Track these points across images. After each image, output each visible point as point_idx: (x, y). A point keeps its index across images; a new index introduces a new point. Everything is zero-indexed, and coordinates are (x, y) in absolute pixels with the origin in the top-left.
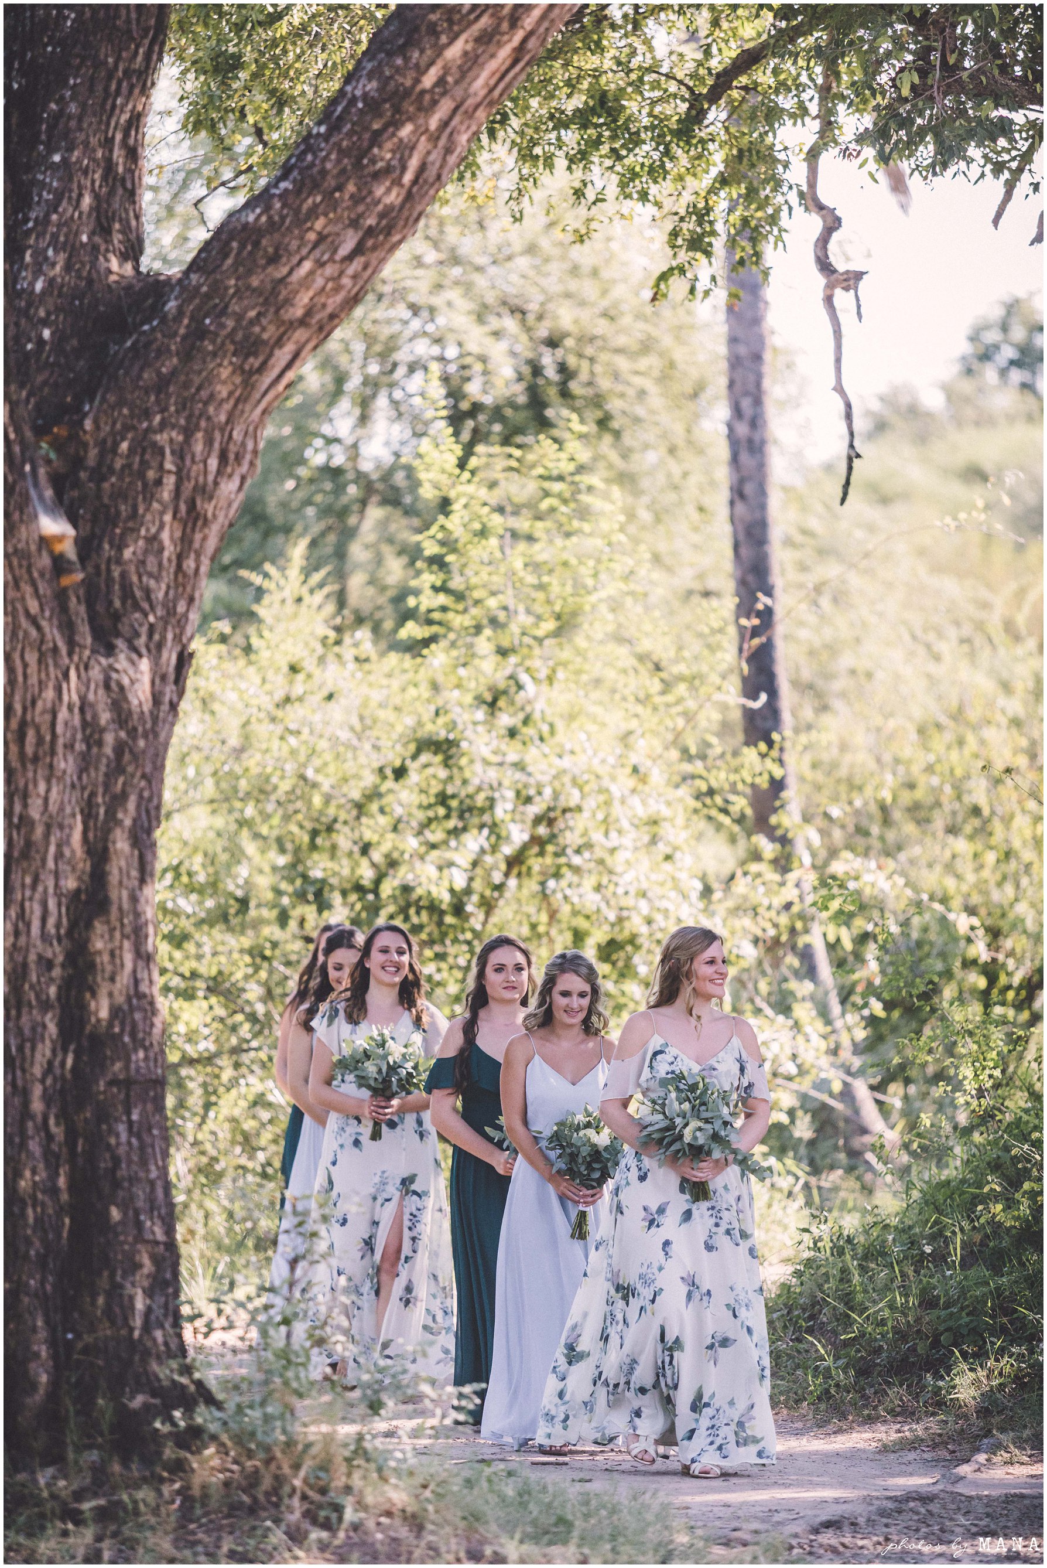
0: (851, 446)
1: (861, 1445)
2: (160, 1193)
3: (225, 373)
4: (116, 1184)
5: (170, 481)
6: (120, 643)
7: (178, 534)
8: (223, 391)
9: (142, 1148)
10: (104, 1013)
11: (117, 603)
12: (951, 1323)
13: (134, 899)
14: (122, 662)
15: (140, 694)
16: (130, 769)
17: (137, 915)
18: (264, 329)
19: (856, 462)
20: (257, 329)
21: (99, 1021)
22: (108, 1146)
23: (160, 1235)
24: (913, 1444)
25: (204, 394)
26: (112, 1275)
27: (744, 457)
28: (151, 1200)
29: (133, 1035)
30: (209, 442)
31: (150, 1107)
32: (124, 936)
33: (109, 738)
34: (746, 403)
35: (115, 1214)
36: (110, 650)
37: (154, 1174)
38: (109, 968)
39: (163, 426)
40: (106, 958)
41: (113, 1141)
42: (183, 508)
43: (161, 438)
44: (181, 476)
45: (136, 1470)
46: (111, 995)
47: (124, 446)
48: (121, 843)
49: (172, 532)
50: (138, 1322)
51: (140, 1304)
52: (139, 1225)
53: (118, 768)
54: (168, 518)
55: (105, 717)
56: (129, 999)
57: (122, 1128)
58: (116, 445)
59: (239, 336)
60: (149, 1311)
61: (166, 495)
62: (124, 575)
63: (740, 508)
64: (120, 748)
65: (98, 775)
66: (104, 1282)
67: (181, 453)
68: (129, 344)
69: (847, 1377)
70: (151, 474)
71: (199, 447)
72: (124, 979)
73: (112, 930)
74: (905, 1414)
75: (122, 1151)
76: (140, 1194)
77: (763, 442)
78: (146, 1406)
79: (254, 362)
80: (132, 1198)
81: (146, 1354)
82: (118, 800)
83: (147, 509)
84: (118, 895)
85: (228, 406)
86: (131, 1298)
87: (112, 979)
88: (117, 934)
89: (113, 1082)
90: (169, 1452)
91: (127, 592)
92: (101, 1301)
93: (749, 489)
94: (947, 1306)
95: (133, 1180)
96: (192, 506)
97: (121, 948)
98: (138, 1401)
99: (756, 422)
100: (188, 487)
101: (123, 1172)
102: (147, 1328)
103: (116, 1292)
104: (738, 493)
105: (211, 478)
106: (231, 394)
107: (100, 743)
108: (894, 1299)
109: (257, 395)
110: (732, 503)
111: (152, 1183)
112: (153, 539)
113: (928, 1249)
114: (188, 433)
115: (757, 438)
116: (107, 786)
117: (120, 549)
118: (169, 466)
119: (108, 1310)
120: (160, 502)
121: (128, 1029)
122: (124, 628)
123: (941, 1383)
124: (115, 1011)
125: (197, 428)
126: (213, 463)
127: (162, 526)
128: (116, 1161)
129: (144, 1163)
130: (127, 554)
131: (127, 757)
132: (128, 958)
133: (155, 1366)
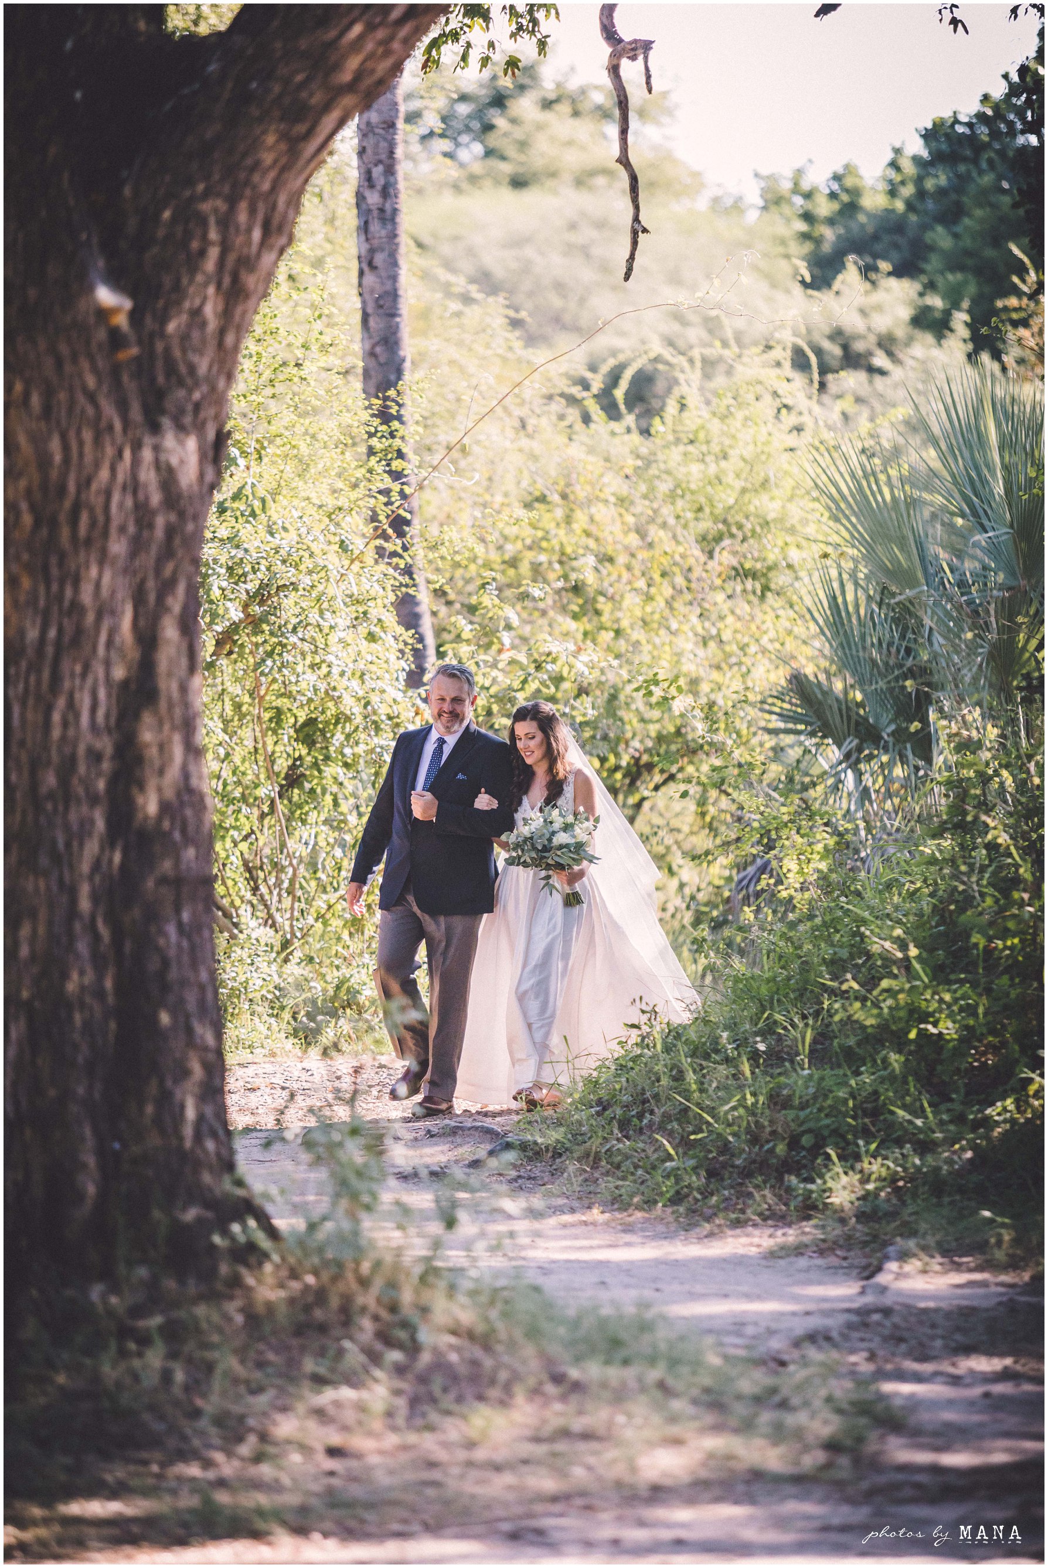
0: (636, 219)
1: (741, 1251)
2: (210, 996)
3: (271, 139)
4: (165, 988)
5: (214, 253)
6: (166, 422)
7: (220, 307)
8: (268, 158)
9: (193, 948)
10: (152, 807)
11: (161, 379)
12: (811, 1125)
13: (184, 689)
14: (169, 440)
15: (188, 475)
16: (180, 553)
17: (186, 705)
18: (311, 95)
19: (642, 237)
20: (304, 94)
21: (146, 818)
22: (158, 949)
23: (210, 1039)
24: (799, 1250)
25: (249, 161)
26: (162, 1082)
27: (375, 227)
28: (202, 1003)
29: (184, 831)
30: (252, 211)
31: (200, 907)
32: (174, 728)
33: (160, 521)
34: (378, 171)
35: (165, 1018)
36: (155, 428)
37: (204, 976)
38: (157, 763)
39: (206, 195)
40: (154, 751)
41: (162, 942)
42: (227, 281)
43: (206, 207)
44: (225, 248)
45: (192, 1287)
46: (160, 790)
47: (167, 214)
48: (170, 631)
49: (215, 303)
50: (188, 1131)
51: (190, 1113)
52: (189, 1031)
53: (167, 552)
54: (211, 290)
55: (156, 498)
56: (179, 794)
57: (171, 930)
58: (158, 214)
59: (287, 101)
60: (201, 1118)
61: (210, 264)
62: (167, 350)
63: (370, 279)
64: (171, 532)
65: (148, 559)
66: (153, 1088)
67: (226, 222)
68: (168, 107)
69: (698, 1178)
70: (195, 245)
71: (242, 217)
72: (173, 772)
73: (161, 723)
74: (774, 1218)
75: (172, 952)
76: (191, 998)
77: (395, 211)
78: (199, 1221)
79: (301, 128)
80: (182, 1001)
81: (198, 1165)
82: (167, 587)
83: (191, 281)
84: (167, 686)
85: (272, 174)
86: (182, 1107)
87: (161, 772)
88: (167, 727)
89: (163, 881)
90: (224, 1269)
91: (171, 369)
92: (149, 1109)
93: (379, 259)
94: (802, 1107)
95: (183, 983)
96: (235, 278)
97: (170, 741)
98: (191, 1214)
99: (388, 191)
100: (231, 258)
101: (173, 974)
102: (198, 1137)
103: (166, 1101)
104: (368, 263)
105: (254, 248)
106: (275, 162)
107: (151, 526)
108: (744, 1098)
109: (301, 162)
110: (361, 273)
111: (202, 988)
112: (197, 313)
113: (762, 1047)
114: (233, 202)
115: (388, 207)
116: (158, 571)
117: (163, 320)
118: (213, 235)
119: (158, 1121)
120: (204, 273)
121: (178, 824)
122: (169, 405)
123: (812, 1187)
124: (165, 807)
125: (241, 197)
126: (257, 234)
127: (205, 299)
128: (166, 963)
129: (194, 964)
130: (171, 327)
131: (177, 541)
132: (178, 752)
133: (207, 1178)
